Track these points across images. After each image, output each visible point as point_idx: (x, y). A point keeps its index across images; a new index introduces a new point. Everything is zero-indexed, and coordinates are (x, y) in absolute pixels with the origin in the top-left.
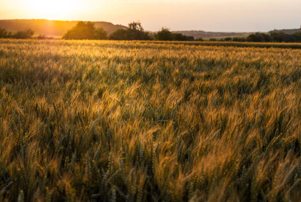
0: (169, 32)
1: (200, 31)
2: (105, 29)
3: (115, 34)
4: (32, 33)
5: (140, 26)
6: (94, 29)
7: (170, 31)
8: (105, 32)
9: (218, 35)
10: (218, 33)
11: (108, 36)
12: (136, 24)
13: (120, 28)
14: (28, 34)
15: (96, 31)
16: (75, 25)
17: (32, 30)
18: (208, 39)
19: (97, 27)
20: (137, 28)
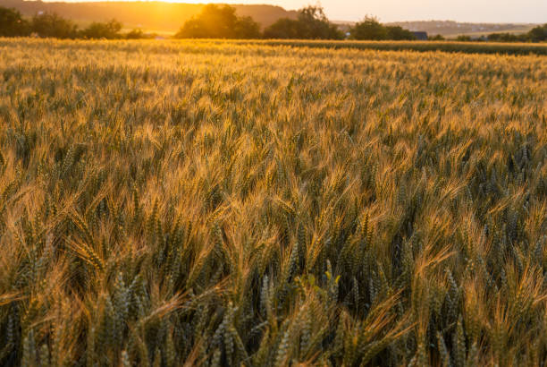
0: (377, 24)
1: (448, 22)
2: (256, 19)
3: (274, 27)
4: (119, 27)
5: (321, 12)
6: (235, 18)
7: (380, 22)
8: (255, 24)
9: (482, 28)
10: (481, 25)
11: (262, 31)
12: (314, 10)
13: (284, 17)
14: (111, 27)
15: (238, 24)
16: (200, 12)
17: (119, 20)
18: (455, 36)
19: (239, 14)
20: (315, 17)
